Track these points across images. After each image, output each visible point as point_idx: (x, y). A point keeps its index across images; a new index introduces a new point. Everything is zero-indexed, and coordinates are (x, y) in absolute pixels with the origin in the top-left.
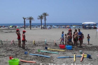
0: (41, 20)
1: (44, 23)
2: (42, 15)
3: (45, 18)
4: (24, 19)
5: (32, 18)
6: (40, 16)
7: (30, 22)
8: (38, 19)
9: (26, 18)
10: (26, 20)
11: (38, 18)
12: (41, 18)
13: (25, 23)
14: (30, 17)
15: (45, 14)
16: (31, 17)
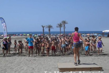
0: (60, 29)
1: (64, 31)
2: (61, 23)
3: (64, 26)
4: (43, 27)
6: (59, 24)
7: (49, 30)
8: (57, 27)
10: (46, 28)
11: (57, 26)
12: (60, 26)
13: (44, 31)
15: (64, 22)
16: (50, 25)
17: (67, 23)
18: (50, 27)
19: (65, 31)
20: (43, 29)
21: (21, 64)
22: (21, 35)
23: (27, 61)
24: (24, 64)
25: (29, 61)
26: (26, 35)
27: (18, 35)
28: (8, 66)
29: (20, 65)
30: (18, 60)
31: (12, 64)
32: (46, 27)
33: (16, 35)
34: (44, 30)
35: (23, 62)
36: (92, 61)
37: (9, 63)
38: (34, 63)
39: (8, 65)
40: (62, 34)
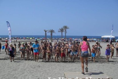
0: (62, 33)
2: (63, 28)
3: (66, 30)
4: (46, 32)
5: (53, 31)
6: (61, 29)
7: (51, 34)
8: (59, 32)
9: (47, 31)
10: (48, 32)
12: (62, 30)
14: (51, 30)
15: (66, 27)
18: (52, 31)
19: (66, 35)
20: (46, 33)
21: (25, 71)
22: (24, 38)
23: (31, 68)
24: (28, 72)
25: (34, 68)
26: (29, 39)
27: (22, 38)
28: (11, 74)
29: (24, 73)
30: (22, 67)
31: (16, 72)
33: (19, 38)
34: (46, 35)
35: (27, 70)
36: (98, 69)
37: (13, 70)
38: (39, 70)
39: (11, 72)
40: (63, 39)
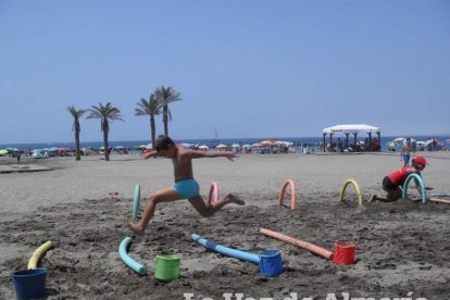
0: (152, 120)
2: (155, 97)
4: (76, 115)
5: (115, 109)
7: (105, 127)
8: (139, 113)
9: (82, 112)
10: (89, 118)
11: (137, 110)
12: (152, 108)
14: (104, 105)
16: (108, 104)
17: (175, 98)
18: (106, 113)
20: (77, 124)
32: (88, 114)
34: (78, 129)
